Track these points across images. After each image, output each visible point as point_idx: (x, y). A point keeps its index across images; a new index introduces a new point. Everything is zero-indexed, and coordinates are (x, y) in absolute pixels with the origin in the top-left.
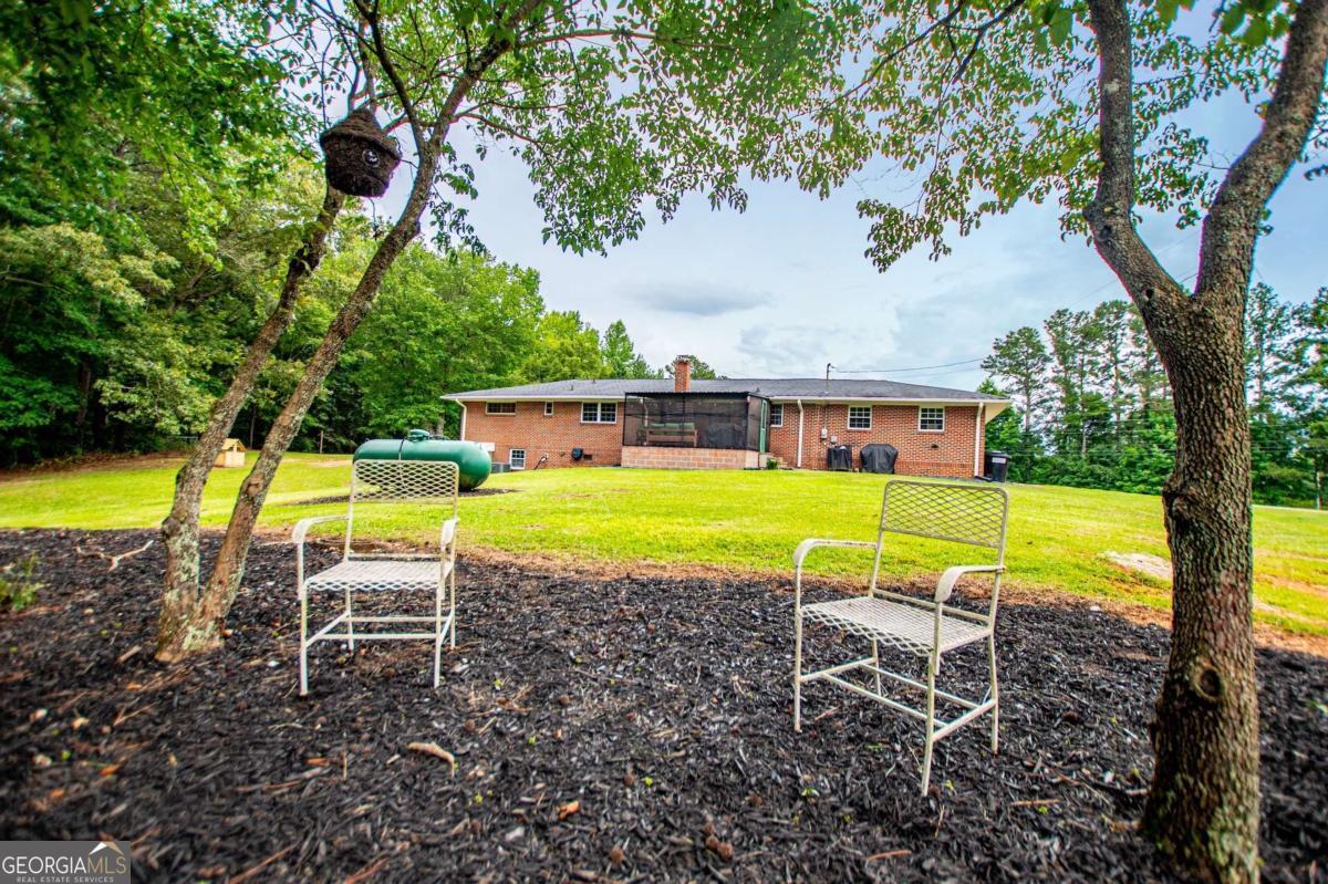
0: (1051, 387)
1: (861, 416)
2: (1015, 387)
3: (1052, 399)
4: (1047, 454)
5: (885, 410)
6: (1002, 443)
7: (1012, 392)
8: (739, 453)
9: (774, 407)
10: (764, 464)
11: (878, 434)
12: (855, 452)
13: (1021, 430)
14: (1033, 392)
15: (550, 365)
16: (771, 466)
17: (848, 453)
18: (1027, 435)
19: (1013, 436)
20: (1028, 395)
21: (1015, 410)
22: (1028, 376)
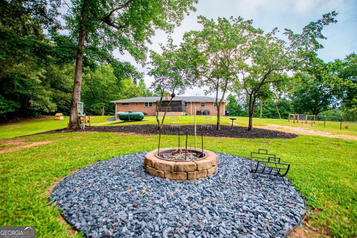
0: (244, 95)
1: (203, 104)
2: (236, 95)
3: (244, 97)
4: (243, 110)
5: (207, 103)
6: (233, 108)
7: (235, 96)
8: (180, 112)
9: (186, 103)
10: (185, 114)
11: (206, 108)
12: (202, 112)
13: (238, 105)
14: (240, 96)
15: (128, 92)
16: (186, 115)
17: (201, 112)
18: (239, 106)
19: (236, 106)
20: (239, 96)
21: (236, 100)
22: (239, 92)
